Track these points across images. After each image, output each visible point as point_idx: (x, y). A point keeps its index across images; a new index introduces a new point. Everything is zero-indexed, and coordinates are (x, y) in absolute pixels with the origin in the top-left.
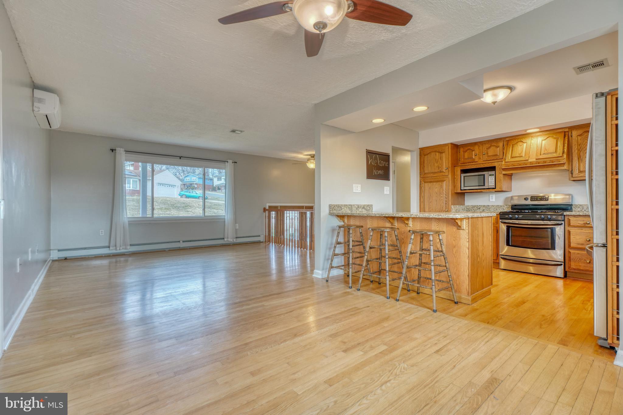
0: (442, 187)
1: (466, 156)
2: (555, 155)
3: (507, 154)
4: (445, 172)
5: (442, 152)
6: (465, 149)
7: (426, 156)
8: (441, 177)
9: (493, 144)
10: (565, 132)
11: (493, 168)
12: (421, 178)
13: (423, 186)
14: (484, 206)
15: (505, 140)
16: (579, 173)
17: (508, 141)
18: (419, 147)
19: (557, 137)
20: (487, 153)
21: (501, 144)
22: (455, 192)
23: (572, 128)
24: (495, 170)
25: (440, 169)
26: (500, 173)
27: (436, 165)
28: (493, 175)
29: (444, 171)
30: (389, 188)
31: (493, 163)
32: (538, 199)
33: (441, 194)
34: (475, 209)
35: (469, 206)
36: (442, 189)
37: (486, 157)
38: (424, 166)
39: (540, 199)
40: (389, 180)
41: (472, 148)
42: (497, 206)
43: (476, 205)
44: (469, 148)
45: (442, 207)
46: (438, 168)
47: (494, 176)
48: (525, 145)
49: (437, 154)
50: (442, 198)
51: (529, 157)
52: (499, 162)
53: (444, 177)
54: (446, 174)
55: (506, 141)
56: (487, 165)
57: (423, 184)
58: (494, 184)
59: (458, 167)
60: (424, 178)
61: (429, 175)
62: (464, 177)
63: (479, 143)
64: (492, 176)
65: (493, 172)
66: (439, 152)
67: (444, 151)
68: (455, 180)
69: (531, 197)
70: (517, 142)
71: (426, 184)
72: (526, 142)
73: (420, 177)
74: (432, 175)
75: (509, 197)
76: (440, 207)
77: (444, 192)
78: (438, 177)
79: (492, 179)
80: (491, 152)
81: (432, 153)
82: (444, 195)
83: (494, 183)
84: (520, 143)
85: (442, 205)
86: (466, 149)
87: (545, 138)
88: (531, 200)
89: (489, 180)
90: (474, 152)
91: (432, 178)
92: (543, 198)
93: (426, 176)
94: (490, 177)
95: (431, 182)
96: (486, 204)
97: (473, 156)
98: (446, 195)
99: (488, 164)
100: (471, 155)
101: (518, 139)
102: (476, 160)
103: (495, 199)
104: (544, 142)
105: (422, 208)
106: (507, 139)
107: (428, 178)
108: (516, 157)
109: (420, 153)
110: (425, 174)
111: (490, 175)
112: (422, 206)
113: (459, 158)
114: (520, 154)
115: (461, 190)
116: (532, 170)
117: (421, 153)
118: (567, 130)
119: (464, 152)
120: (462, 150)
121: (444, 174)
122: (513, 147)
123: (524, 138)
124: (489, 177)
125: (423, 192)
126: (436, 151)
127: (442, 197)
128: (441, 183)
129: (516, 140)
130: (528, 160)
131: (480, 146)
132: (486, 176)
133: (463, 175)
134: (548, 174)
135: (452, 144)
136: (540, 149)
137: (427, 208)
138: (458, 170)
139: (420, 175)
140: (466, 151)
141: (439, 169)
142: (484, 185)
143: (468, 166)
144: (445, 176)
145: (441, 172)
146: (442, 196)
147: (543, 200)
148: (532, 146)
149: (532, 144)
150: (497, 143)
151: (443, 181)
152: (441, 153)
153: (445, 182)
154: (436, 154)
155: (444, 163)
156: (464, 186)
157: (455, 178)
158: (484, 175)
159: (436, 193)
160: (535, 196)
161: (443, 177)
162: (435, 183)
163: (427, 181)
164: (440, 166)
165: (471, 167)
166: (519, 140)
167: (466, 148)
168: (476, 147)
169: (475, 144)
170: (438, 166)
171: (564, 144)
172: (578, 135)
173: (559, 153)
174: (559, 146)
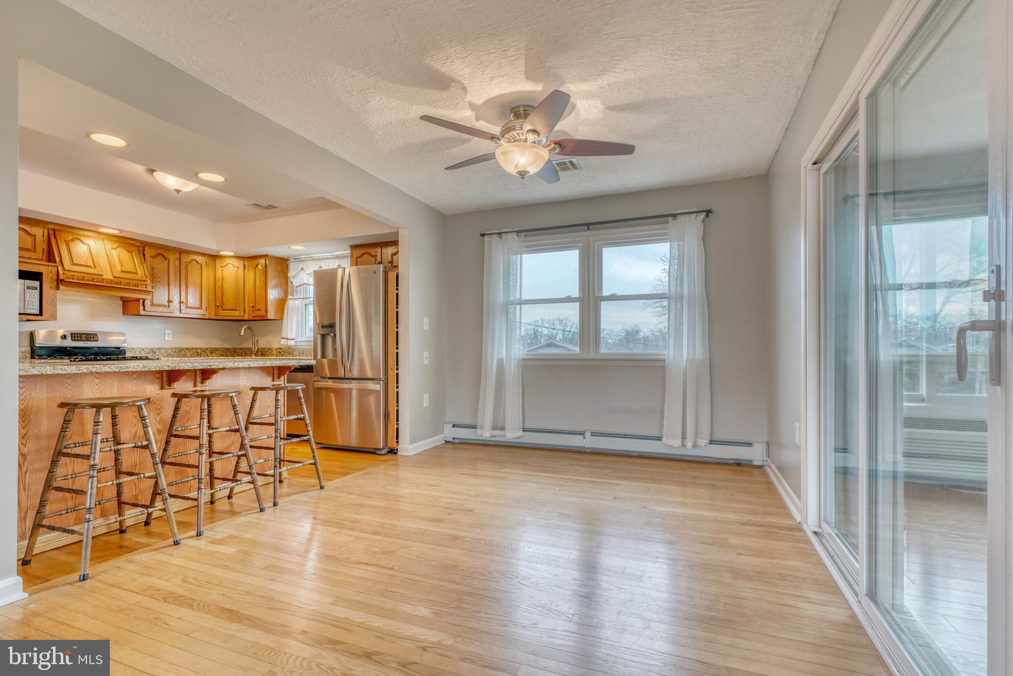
2: (136, 277)
3: (62, 256)
10: (138, 246)
15: (47, 227)
17: (54, 229)
19: (129, 250)
21: (40, 232)
23: (143, 244)
24: (41, 281)
26: (52, 287)
28: (35, 288)
31: (35, 266)
32: (83, 338)
39: (85, 337)
47: (38, 291)
48: (86, 247)
51: (102, 271)
52: (51, 268)
56: (25, 267)
58: (37, 307)
64: (33, 291)
65: (36, 284)
69: (73, 334)
70: (73, 240)
72: (88, 244)
79: (31, 296)
83: (38, 304)
84: (77, 242)
87: (115, 246)
88: (71, 340)
89: (27, 298)
92: (89, 337)
94: (28, 292)
99: (25, 265)
101: (73, 234)
104: (114, 252)
106: (52, 226)
108: (80, 265)
111: (28, 288)
114: (85, 261)
118: (138, 244)
122: (68, 246)
123: (80, 234)
124: (27, 290)
129: (70, 235)
130: (102, 275)
132: (20, 288)
134: (90, 299)
136: (107, 261)
147: (90, 341)
148: (99, 254)
149: (98, 250)
150: (31, 228)
160: (77, 334)
166: (75, 236)
171: (142, 263)
172: (152, 256)
173: (142, 276)
174: (138, 265)
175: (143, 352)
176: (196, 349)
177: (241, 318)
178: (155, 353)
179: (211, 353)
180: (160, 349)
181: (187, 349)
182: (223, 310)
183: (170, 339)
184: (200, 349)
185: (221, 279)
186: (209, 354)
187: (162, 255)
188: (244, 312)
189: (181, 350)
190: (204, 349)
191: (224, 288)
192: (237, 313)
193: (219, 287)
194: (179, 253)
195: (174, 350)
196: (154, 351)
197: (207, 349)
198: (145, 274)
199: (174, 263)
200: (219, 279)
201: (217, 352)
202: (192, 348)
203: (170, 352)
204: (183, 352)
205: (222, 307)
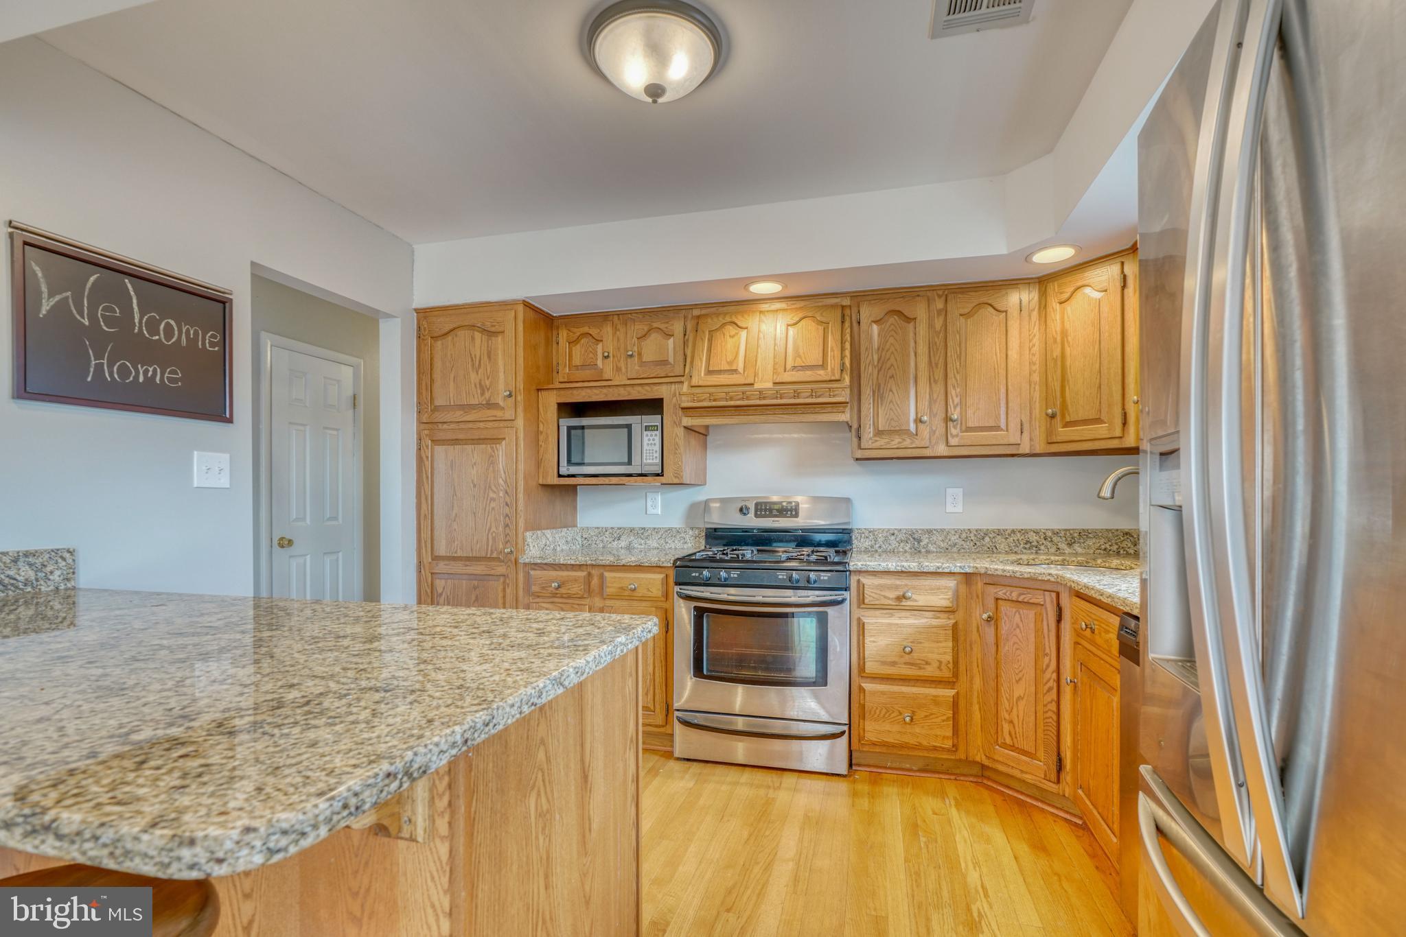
0: (492, 460)
1: (577, 361)
2: (821, 374)
3: (697, 361)
4: (503, 409)
5: (493, 329)
6: (574, 333)
7: (439, 343)
8: (490, 425)
9: (655, 325)
10: (843, 307)
11: (654, 406)
12: (423, 426)
13: (427, 457)
14: (632, 530)
15: (690, 316)
16: (875, 435)
17: (698, 317)
18: (414, 306)
19: (824, 319)
20: (640, 354)
21: (677, 327)
22: (541, 482)
23: (860, 297)
24: (661, 413)
25: (487, 395)
26: (675, 422)
27: (473, 376)
28: (654, 428)
29: (501, 403)
30: (227, 456)
31: (656, 388)
32: (775, 512)
33: (490, 487)
34: (605, 540)
35: (588, 528)
36: (494, 471)
37: (637, 368)
38: (432, 380)
39: (777, 510)
40: (230, 421)
41: (594, 331)
42: (666, 531)
43: (609, 526)
44: (586, 329)
45: (494, 539)
46: (479, 391)
47: (658, 433)
48: (744, 334)
49: (478, 335)
50: (493, 505)
51: (756, 375)
52: (673, 386)
53: (502, 424)
54: (509, 414)
55: (693, 317)
56: (639, 392)
57: (427, 447)
58: (658, 461)
59: (550, 392)
60: (430, 425)
61: (449, 417)
62: (570, 429)
63: (616, 317)
64: (656, 432)
65: (654, 420)
66: (484, 331)
67: (501, 329)
68: (541, 438)
69: (757, 505)
70: (724, 325)
71: (440, 450)
72: (746, 328)
73: (420, 422)
74: (458, 415)
75: (699, 503)
76: (488, 539)
77: (501, 481)
78: (482, 425)
79: (651, 441)
80: (651, 349)
81: (461, 333)
82: (501, 494)
83: (658, 455)
84: (731, 330)
85: (494, 529)
86: (578, 331)
87: (796, 319)
88: (756, 516)
89: (645, 447)
90: (600, 346)
91: (462, 426)
92: (784, 510)
93: (439, 417)
94: (647, 435)
95: (455, 442)
96: (636, 523)
97: (597, 359)
98: (506, 492)
99: (639, 388)
100: (591, 355)
101: (725, 314)
102: (608, 372)
103: (664, 507)
104: (791, 331)
105: (425, 542)
106: (696, 312)
107: (445, 426)
108: (720, 372)
109: (419, 328)
110: (436, 409)
111: (647, 428)
112: (426, 535)
113: (555, 363)
114: (730, 363)
115: (560, 476)
116: (763, 417)
117: (422, 328)
118: (846, 302)
119: (572, 343)
120: (565, 335)
121: (499, 414)
122: (710, 341)
123: (742, 313)
124: (645, 433)
125: (427, 477)
126: (472, 327)
127: (493, 499)
128: (492, 448)
129: (720, 318)
130: (753, 384)
131: (619, 326)
132: (636, 429)
133: (566, 422)
135: (527, 304)
136: (783, 351)
137: (444, 542)
138: (550, 401)
139: (419, 412)
140: (576, 341)
141: (482, 394)
142: (630, 463)
143: (580, 391)
144: (506, 424)
145: (490, 405)
146: (495, 496)
147: (785, 516)
148: (762, 342)
149: (761, 335)
150: (667, 323)
151: (497, 440)
152: (491, 334)
153: (504, 442)
154: (473, 338)
155: (501, 375)
156: (569, 462)
157: (542, 433)
158: (629, 427)
159: (475, 486)
160: (765, 503)
161: (496, 424)
162: (469, 448)
163: (441, 436)
164: (488, 383)
165: (589, 397)
166: (728, 319)
167: (575, 330)
168: (608, 330)
169: (605, 317)
170: (480, 384)
171: (843, 343)
172: (873, 321)
173: (833, 370)
174: (832, 348)
175: (893, 538)
176: (1024, 532)
177: (1115, 444)
178: (919, 541)
179: (1070, 545)
180: (930, 532)
181: (999, 533)
182: (1067, 424)
183: (959, 509)
184: (1036, 532)
185: (1059, 339)
186: (1063, 546)
187: (899, 313)
188: (1125, 423)
189: (982, 534)
190: (1049, 534)
191: (1068, 363)
192: (1101, 430)
193: (1055, 360)
194: (943, 298)
195: (964, 535)
196: (916, 536)
197: (1056, 533)
198: (843, 364)
199: (931, 326)
200: (1055, 341)
201: (1090, 542)
202: (1013, 532)
203: (954, 538)
204: (987, 539)
205: (1063, 416)
